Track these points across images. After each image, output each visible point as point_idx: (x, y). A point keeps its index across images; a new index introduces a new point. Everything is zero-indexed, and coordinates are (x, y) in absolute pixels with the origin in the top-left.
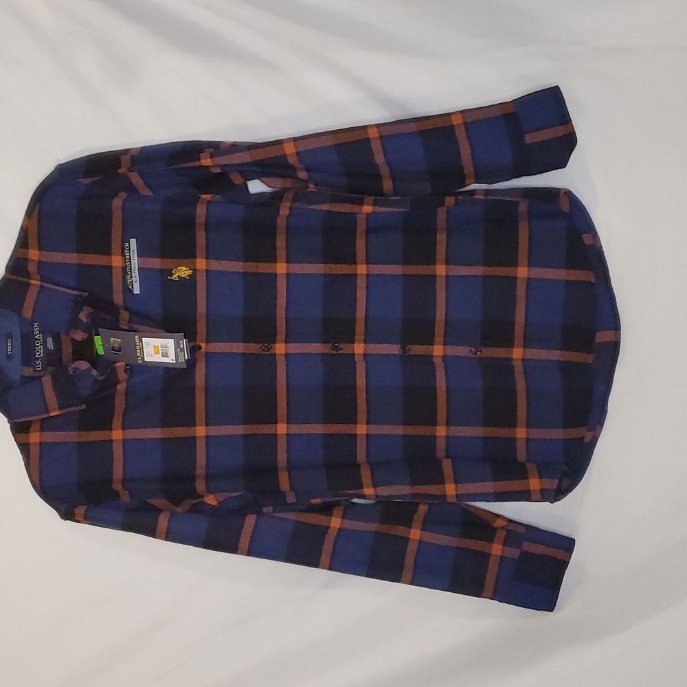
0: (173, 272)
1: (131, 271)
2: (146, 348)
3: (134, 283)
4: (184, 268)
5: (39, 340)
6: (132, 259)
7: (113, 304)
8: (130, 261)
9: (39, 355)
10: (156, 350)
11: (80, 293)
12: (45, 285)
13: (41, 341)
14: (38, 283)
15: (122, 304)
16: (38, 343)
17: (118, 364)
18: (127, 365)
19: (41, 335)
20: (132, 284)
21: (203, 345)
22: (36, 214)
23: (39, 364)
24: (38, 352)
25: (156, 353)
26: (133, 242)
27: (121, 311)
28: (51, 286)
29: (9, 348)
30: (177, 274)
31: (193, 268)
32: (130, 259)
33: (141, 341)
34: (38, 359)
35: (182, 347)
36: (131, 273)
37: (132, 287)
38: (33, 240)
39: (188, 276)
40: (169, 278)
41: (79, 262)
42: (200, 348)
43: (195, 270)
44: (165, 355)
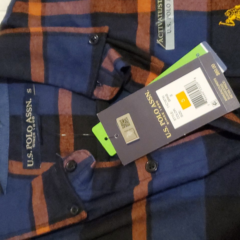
0: (227, 14)
2: (168, 106)
5: (31, 124)
9: (31, 145)
10: (183, 100)
13: (34, 125)
16: (30, 129)
19: (34, 118)
23: (30, 159)
24: (29, 141)
25: (185, 105)
30: (233, 17)
34: (29, 151)
37: (164, 40)
40: (221, 23)
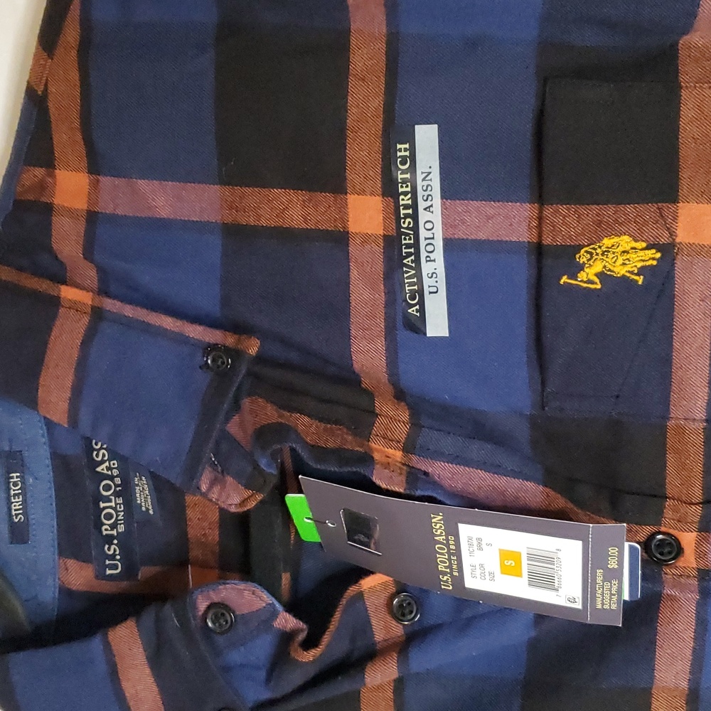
0: (582, 257)
1: (417, 254)
2: (471, 553)
3: (427, 297)
4: (625, 242)
5: (111, 478)
6: (422, 205)
7: (350, 380)
8: (415, 216)
9: (113, 526)
10: (510, 564)
11: (230, 340)
12: (110, 305)
13: (118, 481)
14: (85, 298)
15: (384, 377)
16: (107, 488)
17: (367, 583)
18: (401, 588)
19: (115, 463)
20: (422, 303)
21: (688, 539)
22: (71, 33)
23: (113, 557)
24: (109, 516)
25: (509, 571)
26: (427, 137)
27: (378, 405)
28: (129, 311)
29: (17, 504)
30: (598, 267)
31: (664, 240)
32: (414, 206)
33: (453, 532)
34: (109, 540)
35: (613, 564)
36: (417, 261)
37: (422, 310)
38: (66, 137)
39: (641, 271)
40: (564, 279)
41: (229, 220)
42: (678, 551)
43: (668, 251)
44: (544, 580)
